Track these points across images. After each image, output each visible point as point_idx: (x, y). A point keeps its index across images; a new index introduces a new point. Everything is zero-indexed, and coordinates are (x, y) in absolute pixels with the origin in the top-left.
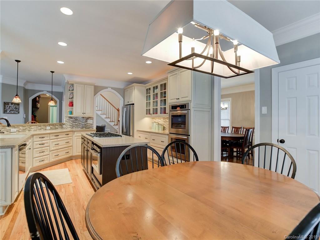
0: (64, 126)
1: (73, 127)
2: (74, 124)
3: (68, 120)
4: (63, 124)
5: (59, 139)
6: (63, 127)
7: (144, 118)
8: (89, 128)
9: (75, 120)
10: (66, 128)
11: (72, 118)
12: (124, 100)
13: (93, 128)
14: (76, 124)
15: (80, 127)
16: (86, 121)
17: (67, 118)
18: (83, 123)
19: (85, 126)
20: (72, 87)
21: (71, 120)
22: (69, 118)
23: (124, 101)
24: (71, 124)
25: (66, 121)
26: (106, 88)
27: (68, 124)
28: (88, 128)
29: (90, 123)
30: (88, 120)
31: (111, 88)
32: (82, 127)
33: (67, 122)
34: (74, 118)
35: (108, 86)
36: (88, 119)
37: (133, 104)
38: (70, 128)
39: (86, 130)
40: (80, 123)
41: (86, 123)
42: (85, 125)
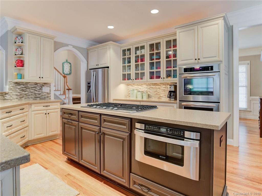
0: (7, 97)
1: (21, 98)
2: (23, 93)
3: (13, 86)
4: (6, 94)
5: (12, 117)
6: (5, 98)
7: (120, 84)
8: (45, 98)
9: (24, 88)
10: (10, 99)
11: (20, 85)
12: (88, 62)
13: (50, 99)
14: (26, 93)
15: (32, 98)
16: (40, 88)
17: (11, 84)
18: (36, 92)
19: (39, 96)
20: (19, 38)
21: (19, 87)
22: (15, 85)
23: (88, 64)
24: (18, 94)
25: (11, 89)
26: (67, 45)
27: (14, 93)
28: (42, 99)
29: (46, 91)
30: (43, 88)
31: (72, 46)
32: (35, 97)
33: (13, 90)
34: (23, 85)
35: (68, 43)
36: (43, 86)
37: (108, 67)
38: (17, 98)
39: (41, 101)
40: (32, 92)
41: (41, 91)
42: (39, 94)
